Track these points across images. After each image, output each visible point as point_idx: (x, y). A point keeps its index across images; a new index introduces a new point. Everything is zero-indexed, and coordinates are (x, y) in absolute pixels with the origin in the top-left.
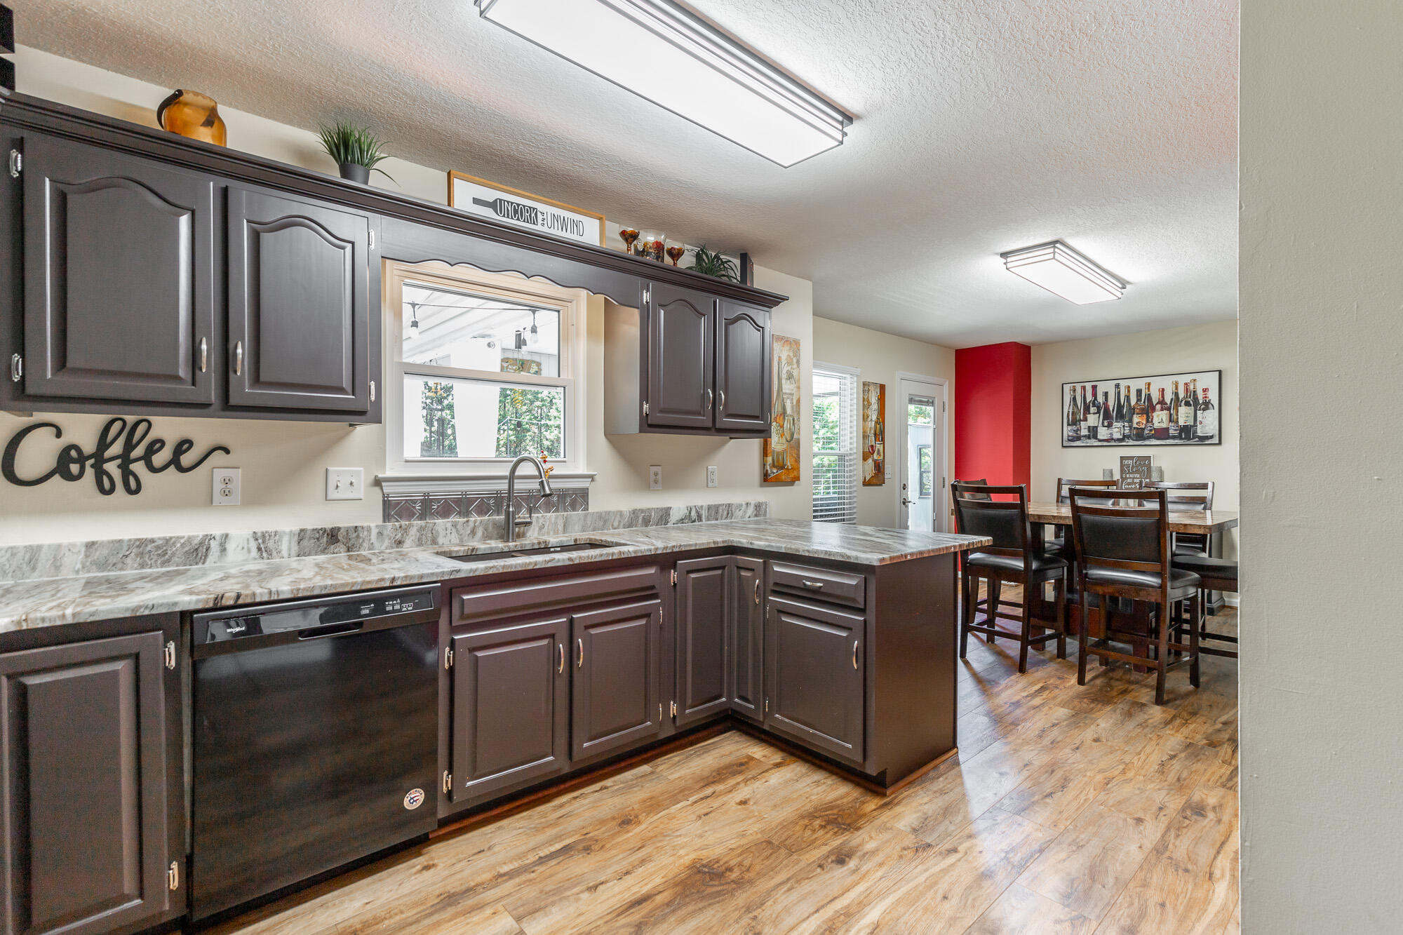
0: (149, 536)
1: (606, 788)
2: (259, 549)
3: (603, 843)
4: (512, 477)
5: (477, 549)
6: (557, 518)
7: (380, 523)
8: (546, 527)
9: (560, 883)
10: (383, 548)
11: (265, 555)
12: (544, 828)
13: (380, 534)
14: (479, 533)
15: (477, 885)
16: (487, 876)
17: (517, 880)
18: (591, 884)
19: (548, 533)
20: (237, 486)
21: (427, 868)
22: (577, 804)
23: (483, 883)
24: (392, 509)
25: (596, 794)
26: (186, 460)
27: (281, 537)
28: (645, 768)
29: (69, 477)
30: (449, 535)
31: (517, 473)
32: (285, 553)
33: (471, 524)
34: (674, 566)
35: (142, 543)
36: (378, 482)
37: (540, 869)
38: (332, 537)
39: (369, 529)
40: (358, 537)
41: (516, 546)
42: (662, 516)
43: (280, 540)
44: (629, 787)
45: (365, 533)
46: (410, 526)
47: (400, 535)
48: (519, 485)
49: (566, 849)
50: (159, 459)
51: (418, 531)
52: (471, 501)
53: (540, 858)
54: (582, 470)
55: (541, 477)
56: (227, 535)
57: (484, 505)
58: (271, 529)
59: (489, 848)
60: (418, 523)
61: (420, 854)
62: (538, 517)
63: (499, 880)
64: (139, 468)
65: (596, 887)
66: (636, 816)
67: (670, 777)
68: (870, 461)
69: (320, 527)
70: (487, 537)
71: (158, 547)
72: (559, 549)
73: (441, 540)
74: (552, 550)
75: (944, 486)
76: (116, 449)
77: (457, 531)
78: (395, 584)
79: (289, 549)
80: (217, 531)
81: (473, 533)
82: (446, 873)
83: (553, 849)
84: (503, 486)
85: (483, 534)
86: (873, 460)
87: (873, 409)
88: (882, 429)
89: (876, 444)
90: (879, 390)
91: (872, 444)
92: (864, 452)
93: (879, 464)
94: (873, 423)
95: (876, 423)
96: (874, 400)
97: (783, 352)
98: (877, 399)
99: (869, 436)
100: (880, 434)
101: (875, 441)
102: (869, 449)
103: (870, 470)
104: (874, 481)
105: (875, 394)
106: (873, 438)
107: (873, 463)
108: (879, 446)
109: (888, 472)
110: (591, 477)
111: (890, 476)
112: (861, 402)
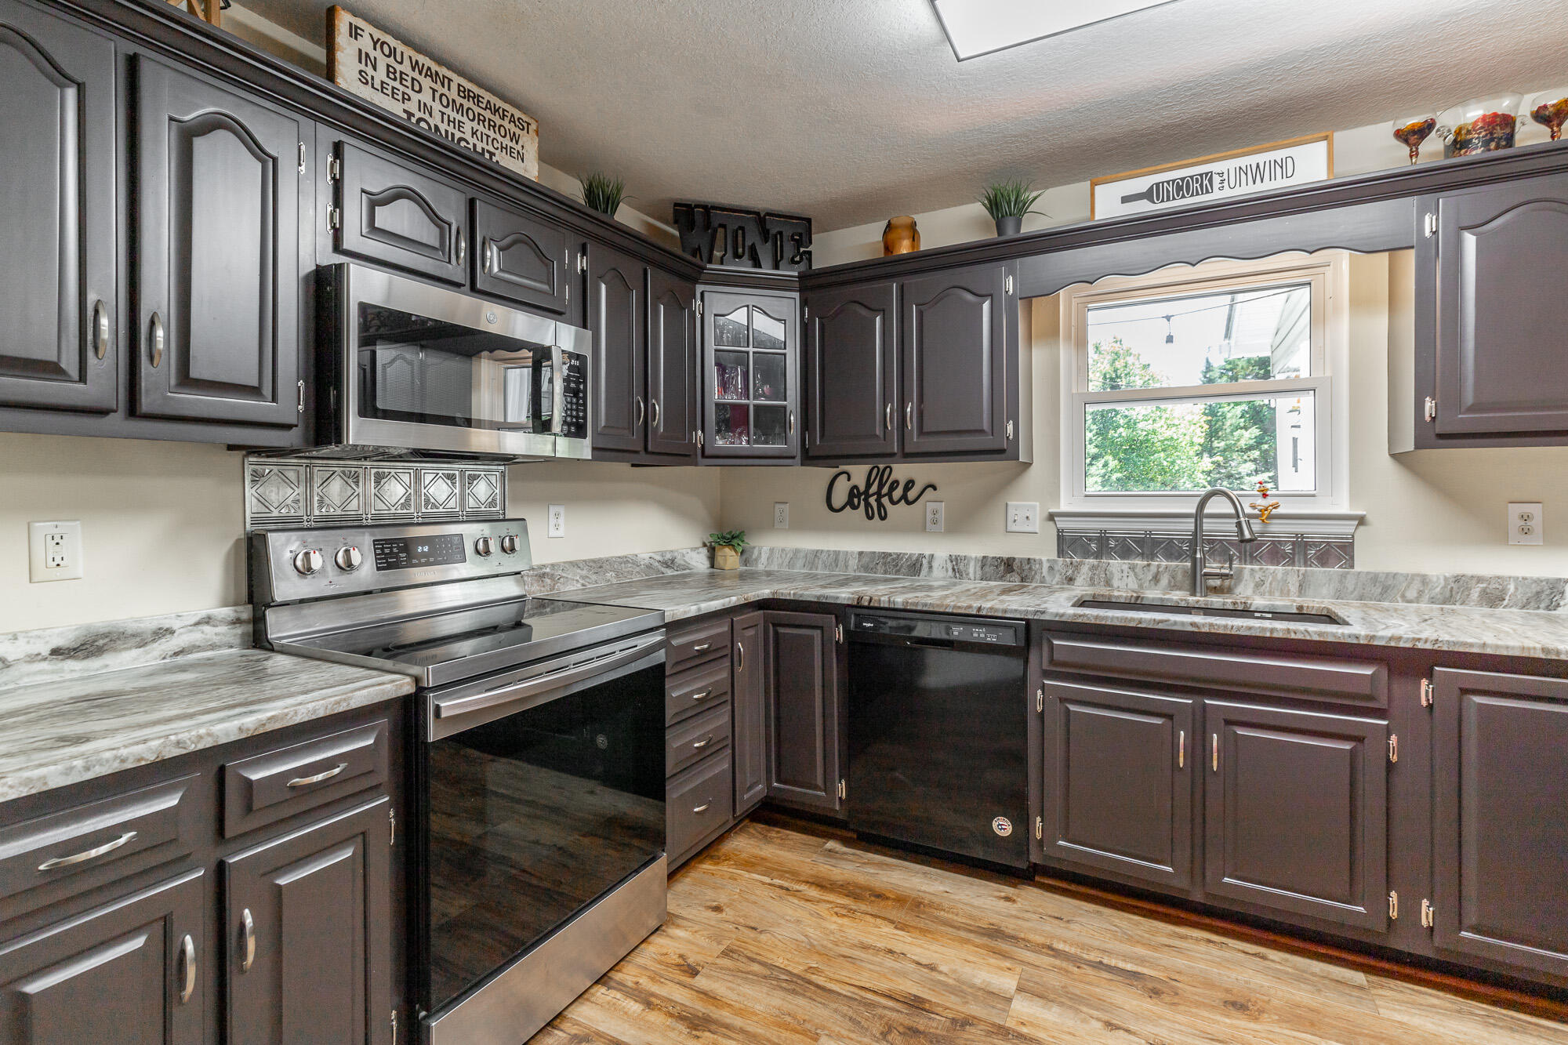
0: (889, 551)
1: (1264, 958)
2: (954, 570)
3: (1181, 1002)
4: (1199, 516)
5: (1143, 598)
6: (1286, 573)
7: (1054, 555)
8: (1267, 584)
9: (1090, 995)
10: (1054, 582)
11: (957, 575)
12: (1138, 942)
13: (1051, 568)
14: (1164, 581)
15: (1024, 939)
16: (1040, 939)
17: (1057, 962)
18: (1114, 1022)
19: (1271, 593)
20: (942, 516)
21: (1008, 899)
22: (1203, 947)
23: (1029, 941)
24: (1067, 543)
25: (1243, 955)
26: (911, 495)
27: (969, 561)
28: (1359, 977)
29: (854, 507)
30: (1125, 578)
31: (1207, 511)
32: (971, 575)
33: (1153, 569)
34: (1430, 676)
35: (886, 555)
36: (1051, 517)
37: (1089, 970)
38: (1008, 565)
39: (1041, 563)
40: (1030, 568)
41: (1198, 602)
42: (1538, 593)
43: (968, 564)
44: (1301, 978)
45: (1037, 566)
46: (1081, 564)
47: (1070, 571)
48: (1208, 525)
49: (1135, 975)
50: (897, 493)
51: (1090, 569)
52: (1156, 543)
53: (1101, 962)
54: (1344, 509)
55: (1238, 517)
56: (933, 555)
57: (1169, 548)
58: (962, 554)
59: (1068, 921)
60: (1092, 561)
61: (1014, 886)
62: (1252, 569)
63: (1044, 950)
64: (885, 501)
65: (1118, 1028)
66: (1261, 1011)
67: (1381, 1011)
69: (998, 556)
70: (1173, 586)
71: (893, 560)
72: (1270, 616)
73: (1116, 583)
74: (1257, 615)
76: (874, 488)
77: (1136, 575)
78: (981, 613)
79: (975, 573)
80: (927, 553)
81: (1156, 579)
82: (1014, 913)
83: (1121, 965)
84: (1189, 525)
85: (1170, 582)
110: (1357, 520)
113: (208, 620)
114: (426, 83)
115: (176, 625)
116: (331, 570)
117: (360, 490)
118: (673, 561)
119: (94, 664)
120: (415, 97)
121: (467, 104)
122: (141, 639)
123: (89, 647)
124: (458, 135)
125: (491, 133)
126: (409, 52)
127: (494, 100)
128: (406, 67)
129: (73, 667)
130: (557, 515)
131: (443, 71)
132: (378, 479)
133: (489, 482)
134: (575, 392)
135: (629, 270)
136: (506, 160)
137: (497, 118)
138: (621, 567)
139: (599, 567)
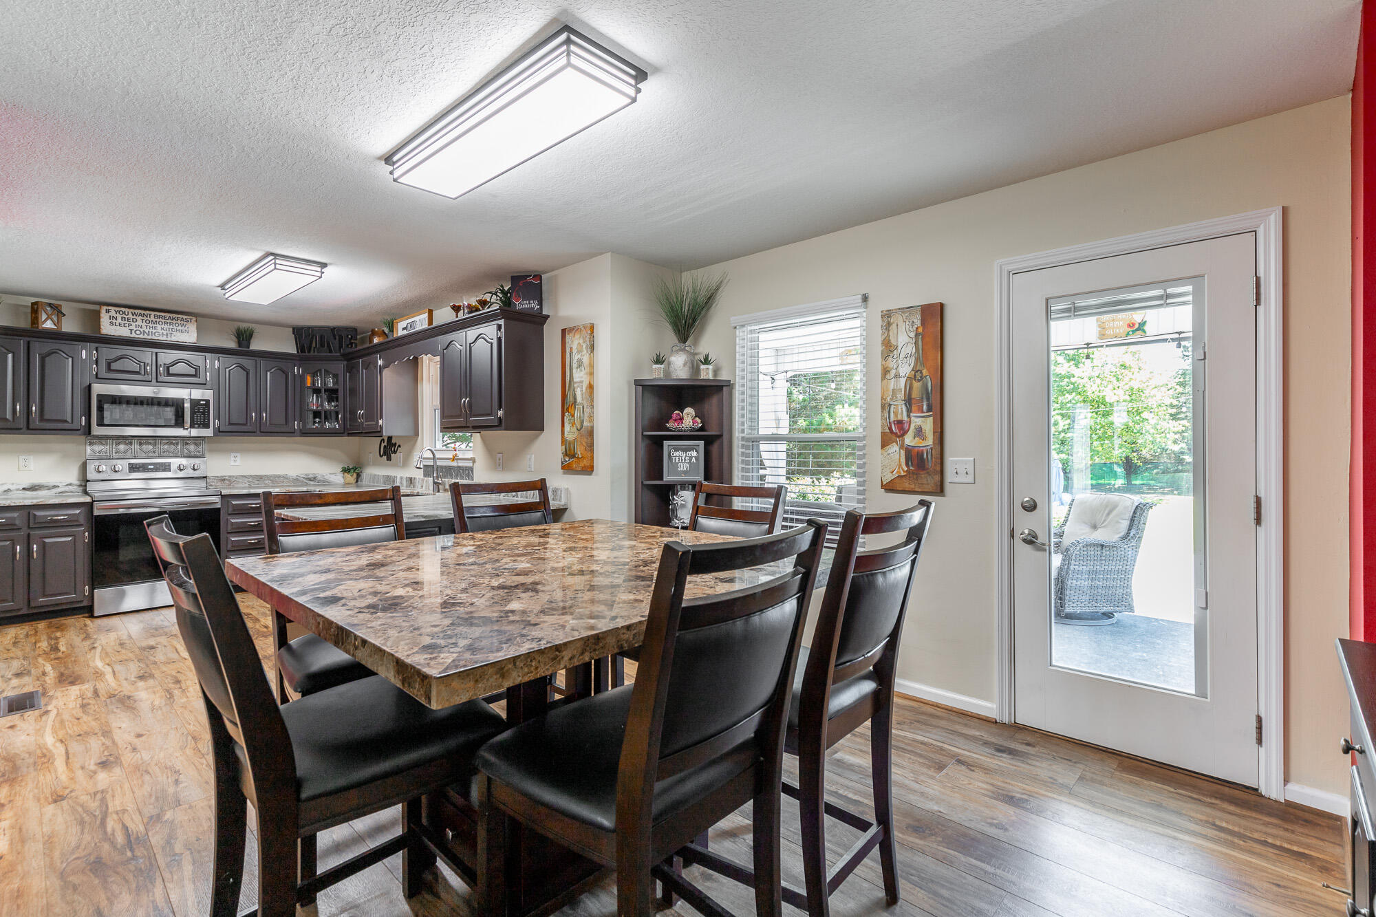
7: (422, 477)
20: (402, 459)
26: (396, 449)
29: (385, 455)
47: (423, 483)
64: (390, 452)
68: (894, 448)
75: (1258, 521)
86: (902, 447)
87: (903, 355)
88: (927, 389)
89: (913, 418)
90: (919, 318)
91: (899, 418)
92: (883, 434)
93: (920, 455)
94: (902, 381)
95: (911, 379)
96: (904, 339)
97: (574, 342)
98: (912, 335)
99: (890, 405)
100: (922, 398)
101: (909, 411)
102: (890, 429)
103: (894, 465)
104: (906, 485)
105: (907, 327)
106: (904, 406)
107: (903, 452)
108: (919, 421)
109: (962, 471)
110: (473, 460)
111: (970, 479)
112: (878, 348)
113: (70, 484)
114: (139, 318)
115: (60, 485)
116: (109, 471)
117: (133, 447)
118: (315, 478)
119: (35, 493)
120: (134, 324)
121: (158, 320)
122: (48, 488)
123: (33, 488)
124: (154, 331)
125: (171, 327)
126: (130, 311)
127: (172, 315)
128: (130, 315)
129: (29, 494)
130: (235, 457)
131: (148, 312)
132: (141, 444)
133: (196, 444)
134: (203, 413)
135: (248, 362)
136: (179, 334)
137: (174, 322)
138: (275, 479)
139: (260, 478)
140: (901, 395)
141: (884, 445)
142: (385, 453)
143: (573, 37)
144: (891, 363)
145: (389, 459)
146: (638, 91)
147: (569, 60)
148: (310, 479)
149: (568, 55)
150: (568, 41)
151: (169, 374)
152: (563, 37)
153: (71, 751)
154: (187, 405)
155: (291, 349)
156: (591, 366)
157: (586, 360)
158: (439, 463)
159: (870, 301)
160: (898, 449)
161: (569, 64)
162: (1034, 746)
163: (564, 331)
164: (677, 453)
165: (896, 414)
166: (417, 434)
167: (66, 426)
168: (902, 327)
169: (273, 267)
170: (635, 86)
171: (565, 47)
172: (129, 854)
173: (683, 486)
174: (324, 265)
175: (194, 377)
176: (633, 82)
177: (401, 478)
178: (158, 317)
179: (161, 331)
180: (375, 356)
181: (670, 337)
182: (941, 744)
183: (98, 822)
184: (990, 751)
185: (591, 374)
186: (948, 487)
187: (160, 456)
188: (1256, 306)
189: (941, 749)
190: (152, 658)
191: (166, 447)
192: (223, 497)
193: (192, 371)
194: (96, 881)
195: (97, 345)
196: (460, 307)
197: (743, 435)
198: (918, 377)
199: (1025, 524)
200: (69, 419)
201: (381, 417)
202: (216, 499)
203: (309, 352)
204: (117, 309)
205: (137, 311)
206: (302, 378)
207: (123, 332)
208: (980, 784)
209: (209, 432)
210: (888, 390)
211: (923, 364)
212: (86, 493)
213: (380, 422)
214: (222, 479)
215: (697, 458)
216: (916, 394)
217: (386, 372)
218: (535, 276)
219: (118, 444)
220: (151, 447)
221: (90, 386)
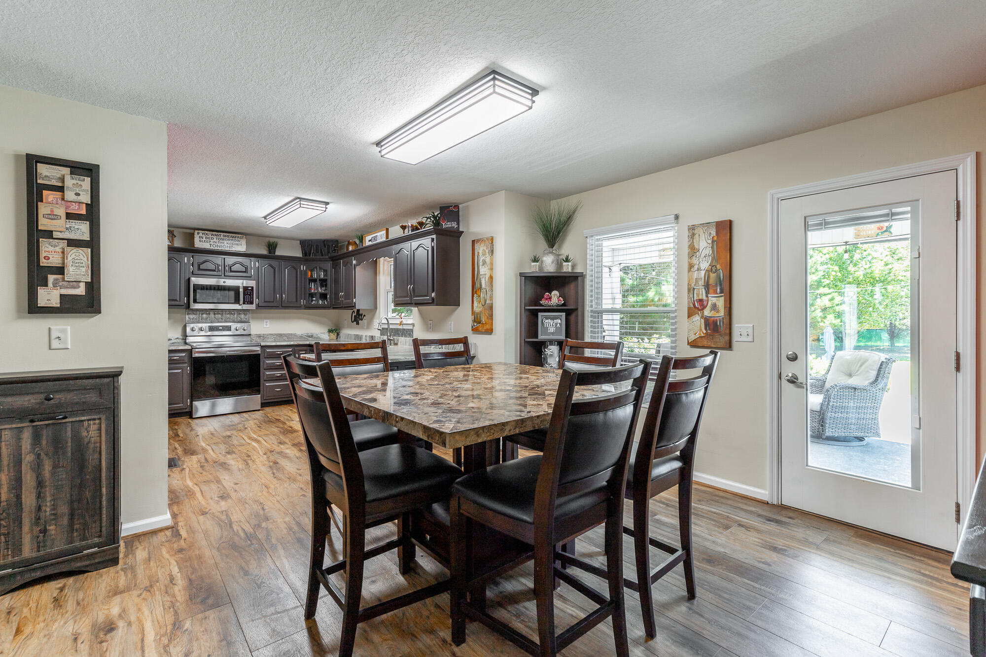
2: (366, 339)
6: (404, 339)
7: (380, 336)
20: (366, 324)
24: (382, 332)
35: (357, 335)
38: (372, 338)
45: (376, 337)
54: (412, 322)
62: (399, 338)
64: (359, 319)
68: (697, 318)
75: (958, 369)
80: (362, 334)
86: (702, 317)
87: (703, 255)
88: (720, 278)
89: (710, 298)
90: (715, 230)
91: (700, 298)
92: (689, 308)
93: (715, 323)
94: (703, 273)
95: (708, 271)
96: (704, 244)
97: (481, 249)
98: (710, 241)
99: (694, 289)
100: (717, 284)
101: (707, 293)
102: (694, 305)
103: (697, 329)
104: (705, 342)
105: (706, 236)
106: (703, 290)
107: (703, 321)
108: (714, 300)
109: (744, 333)
110: (413, 325)
111: (750, 339)
112: (686, 251)
113: (178, 338)
114: (214, 237)
115: (172, 339)
116: (198, 330)
117: (211, 316)
118: (312, 336)
120: (212, 241)
121: (225, 238)
124: (222, 245)
126: (210, 233)
127: (232, 235)
128: (210, 235)
130: (267, 322)
131: (220, 233)
132: (215, 314)
133: (245, 314)
134: (250, 295)
135: (274, 263)
136: (236, 246)
137: (234, 239)
138: (289, 336)
139: (281, 335)
140: (702, 283)
141: (690, 315)
142: (355, 320)
143: (497, 76)
144: (695, 261)
145: (358, 324)
146: (533, 102)
147: (494, 90)
148: (309, 337)
149: (494, 87)
150: (494, 79)
151: (231, 271)
152: (492, 76)
153: (202, 490)
154: (241, 290)
155: (299, 254)
156: (492, 264)
157: (488, 260)
158: (391, 327)
159: (680, 219)
160: (699, 319)
161: (494, 92)
162: (794, 519)
163: (473, 241)
164: (547, 321)
165: (698, 295)
166: (376, 308)
167: (177, 303)
168: (702, 235)
169: (299, 206)
170: (532, 100)
171: (492, 83)
172: (249, 542)
173: (552, 342)
174: (327, 203)
175: (244, 273)
176: (530, 97)
177: (366, 336)
178: (225, 236)
179: (227, 245)
180: (350, 258)
181: (543, 244)
182: (728, 514)
183: (228, 526)
184: (762, 520)
185: (492, 269)
186: (735, 345)
187: (226, 322)
188: (957, 221)
189: (728, 517)
190: (231, 442)
191: (228, 316)
192: (262, 347)
193: (244, 269)
194: (236, 554)
195: (193, 254)
196: (405, 227)
197: (591, 309)
198: (714, 270)
199: (789, 369)
200: (178, 299)
201: (355, 297)
202: (258, 349)
203: (310, 256)
204: (203, 232)
205: (214, 233)
206: (306, 272)
207: (206, 246)
208: (754, 539)
209: (253, 307)
210: (693, 279)
211: (717, 261)
212: (186, 343)
213: (354, 300)
214: (259, 336)
215: (561, 324)
216: (712, 282)
217: (358, 268)
218: (455, 206)
219: (202, 314)
220: (220, 316)
221: (189, 279)
